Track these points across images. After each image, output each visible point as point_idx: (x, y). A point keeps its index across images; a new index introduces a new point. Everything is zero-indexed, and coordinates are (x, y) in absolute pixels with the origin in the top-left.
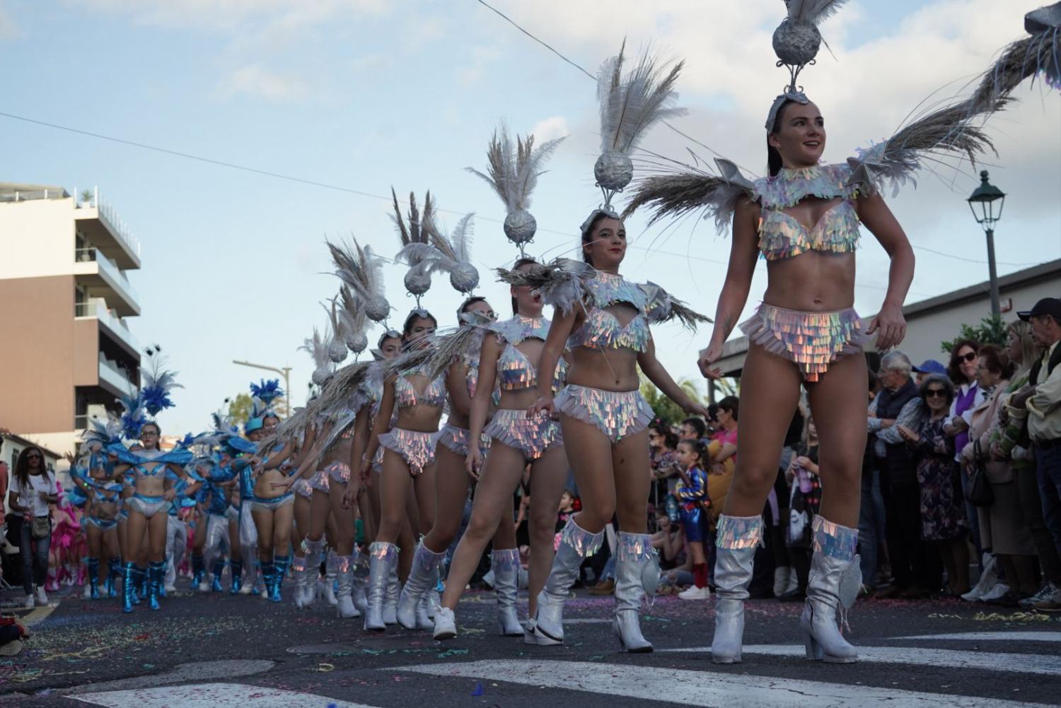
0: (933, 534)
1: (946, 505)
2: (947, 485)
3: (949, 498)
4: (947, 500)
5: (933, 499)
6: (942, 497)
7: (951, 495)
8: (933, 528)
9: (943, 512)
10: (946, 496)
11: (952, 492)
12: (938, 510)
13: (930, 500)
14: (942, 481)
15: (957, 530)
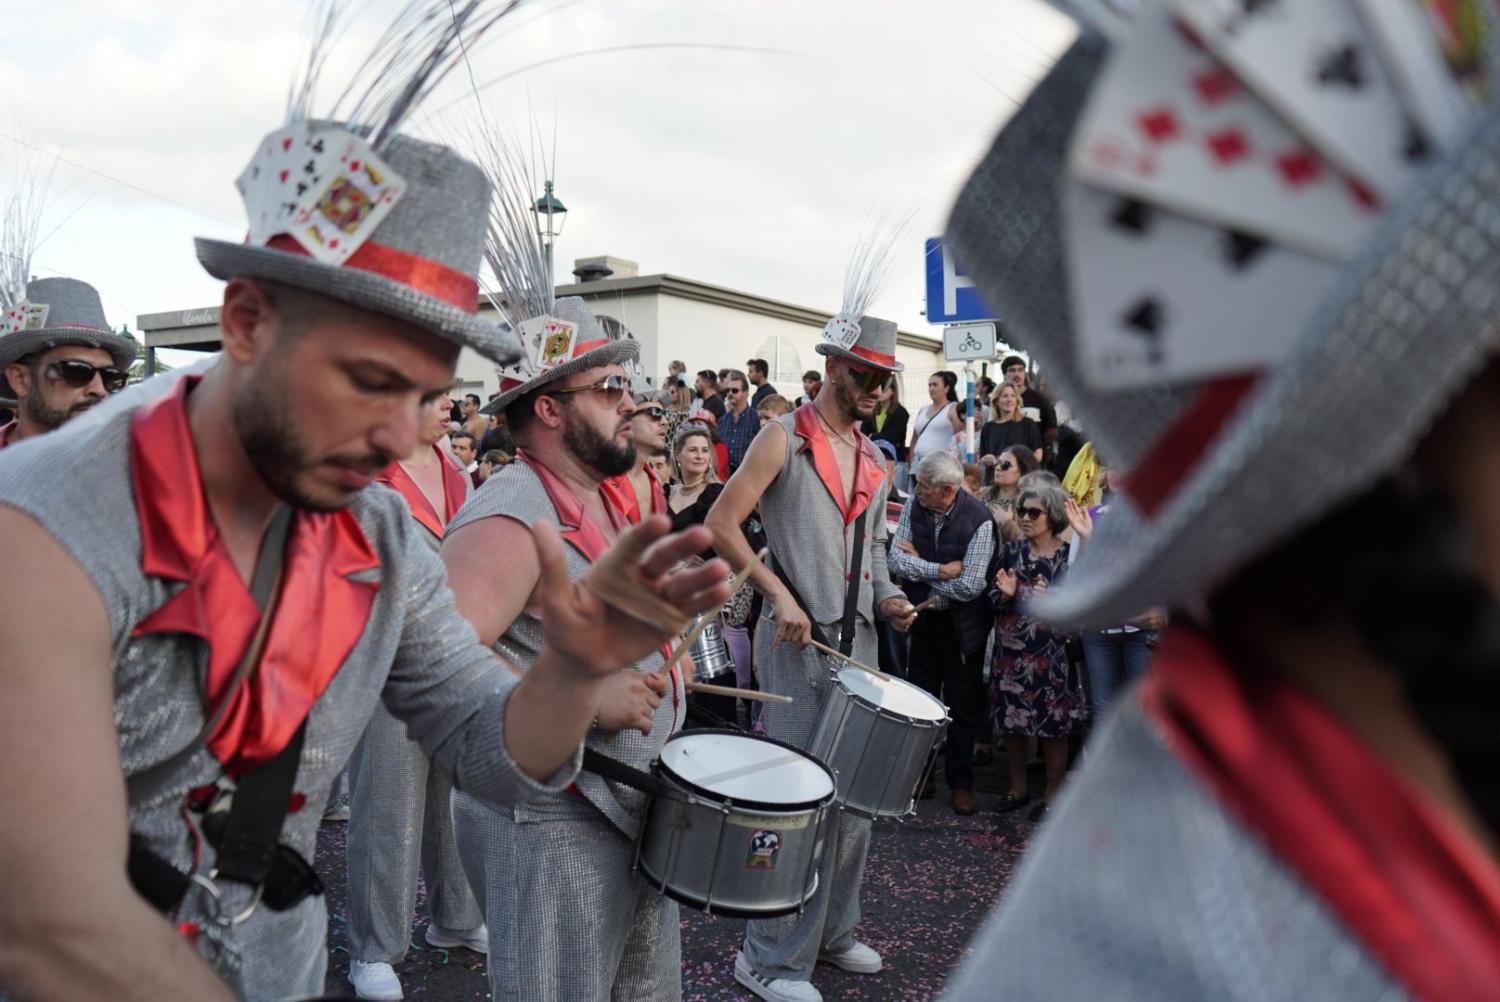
0: (1029, 727)
1: (1058, 690)
2: (1060, 660)
3: (1064, 678)
4: (1061, 680)
5: (1035, 675)
6: (1051, 675)
7: (1066, 675)
8: (1030, 718)
9: (1052, 698)
10: (1059, 674)
11: (1067, 670)
12: (1043, 693)
13: (1030, 678)
14: (1053, 652)
15: (1070, 725)
